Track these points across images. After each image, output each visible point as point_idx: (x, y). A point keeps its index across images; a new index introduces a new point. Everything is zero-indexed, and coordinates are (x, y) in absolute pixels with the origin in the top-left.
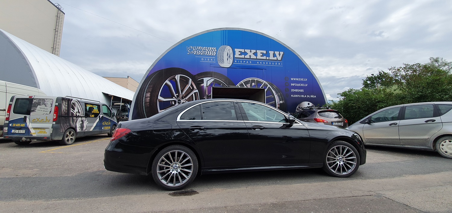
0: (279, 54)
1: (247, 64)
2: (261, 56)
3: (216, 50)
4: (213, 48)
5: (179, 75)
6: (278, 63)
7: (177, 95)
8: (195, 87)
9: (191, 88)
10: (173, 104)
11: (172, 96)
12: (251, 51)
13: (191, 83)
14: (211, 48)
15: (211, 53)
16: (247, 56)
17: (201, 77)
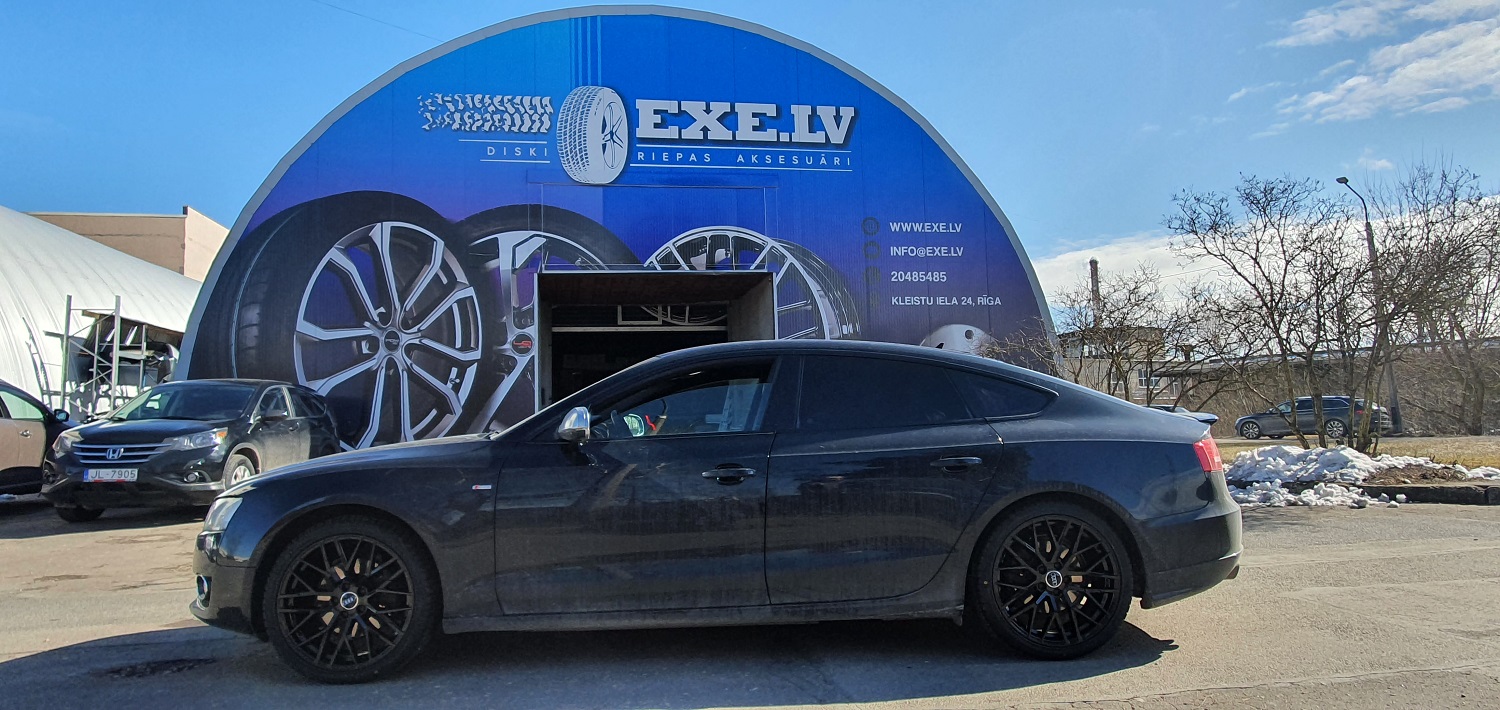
0: (838, 118)
1: (693, 165)
2: (755, 129)
3: (549, 109)
4: (536, 100)
5: (388, 225)
6: (830, 158)
7: (380, 315)
8: (461, 277)
9: (445, 281)
10: (365, 351)
11: (359, 317)
12: (708, 106)
13: (443, 260)
14: (527, 100)
15: (528, 123)
16: (693, 132)
17: (486, 232)
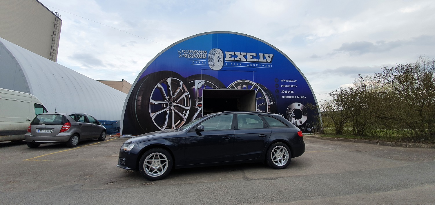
0: (269, 56)
1: (237, 66)
2: (251, 58)
3: (206, 53)
4: (203, 51)
5: (170, 78)
6: (267, 65)
7: (168, 98)
8: (186, 90)
9: (183, 91)
10: (165, 106)
11: (163, 99)
12: (241, 53)
13: (182, 86)
14: (201, 51)
15: (201, 56)
16: (237, 59)
17: (192, 80)
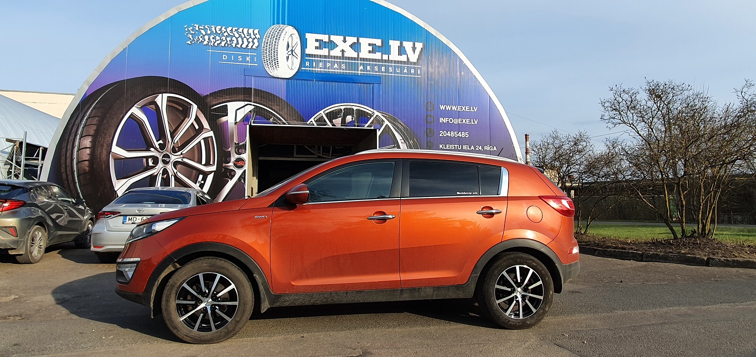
0: (414, 49)
1: (336, 69)
2: (370, 52)
3: (258, 36)
4: (251, 31)
5: (166, 95)
6: (409, 69)
7: (160, 144)
8: (206, 125)
9: (197, 127)
10: (151, 164)
11: (149, 145)
12: (345, 38)
13: (196, 115)
14: (245, 31)
15: (246, 43)
17: (220, 101)
